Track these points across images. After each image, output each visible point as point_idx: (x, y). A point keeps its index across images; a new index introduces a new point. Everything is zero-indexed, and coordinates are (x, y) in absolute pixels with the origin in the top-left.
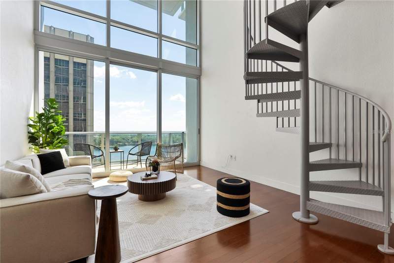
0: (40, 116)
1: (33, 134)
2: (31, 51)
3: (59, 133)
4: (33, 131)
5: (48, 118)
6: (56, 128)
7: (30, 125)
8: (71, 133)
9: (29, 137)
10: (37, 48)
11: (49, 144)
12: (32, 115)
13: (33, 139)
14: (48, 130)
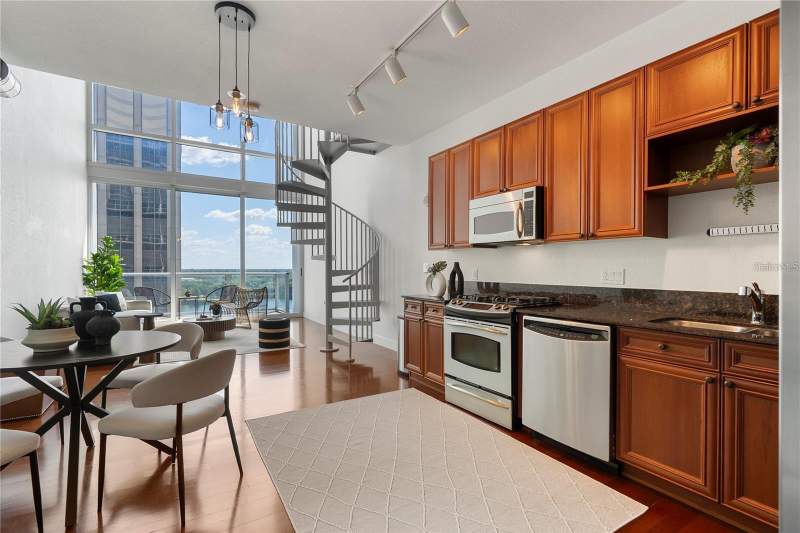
0: (95, 257)
1: (87, 275)
2: (83, 185)
3: (116, 275)
4: (86, 272)
5: (103, 259)
6: (112, 270)
7: (84, 267)
8: (138, 273)
9: (84, 279)
10: (90, 179)
11: (105, 286)
12: (85, 256)
13: (87, 281)
14: (103, 272)
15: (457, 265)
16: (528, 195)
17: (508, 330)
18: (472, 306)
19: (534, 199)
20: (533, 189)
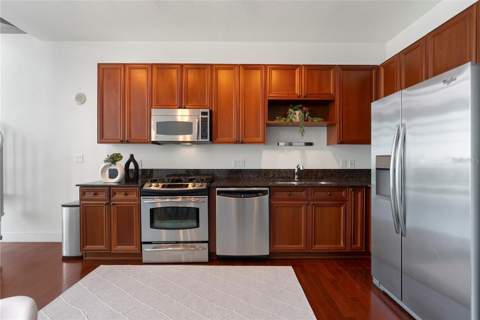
15: (132, 156)
16: (203, 113)
17: (206, 199)
18: (169, 186)
19: (208, 117)
20: (208, 111)
